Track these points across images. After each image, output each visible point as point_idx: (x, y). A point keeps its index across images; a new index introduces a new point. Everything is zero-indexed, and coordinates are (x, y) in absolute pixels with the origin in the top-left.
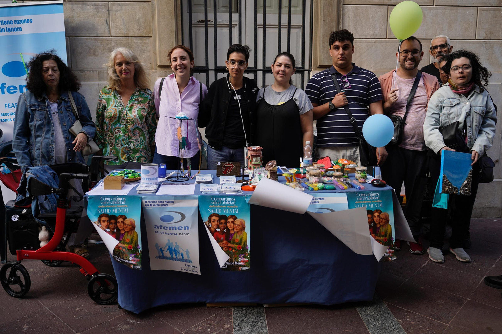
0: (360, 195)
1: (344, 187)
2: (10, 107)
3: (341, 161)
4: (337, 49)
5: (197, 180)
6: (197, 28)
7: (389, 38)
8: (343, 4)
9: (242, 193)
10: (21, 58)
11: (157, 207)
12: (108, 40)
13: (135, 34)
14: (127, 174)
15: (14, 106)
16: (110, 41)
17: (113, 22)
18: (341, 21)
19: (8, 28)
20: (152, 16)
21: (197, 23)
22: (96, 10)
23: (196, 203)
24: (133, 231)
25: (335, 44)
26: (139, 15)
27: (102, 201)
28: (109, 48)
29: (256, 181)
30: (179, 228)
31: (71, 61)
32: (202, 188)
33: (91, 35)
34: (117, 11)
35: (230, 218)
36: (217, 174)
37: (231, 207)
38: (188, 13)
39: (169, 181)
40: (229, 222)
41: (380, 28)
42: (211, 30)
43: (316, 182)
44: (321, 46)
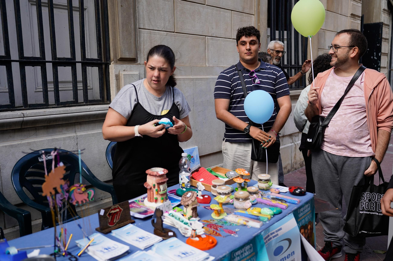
0: (300, 211)
4: (244, 44)
7: (177, 32)
25: (242, 40)
41: (169, 21)
44: (121, 35)
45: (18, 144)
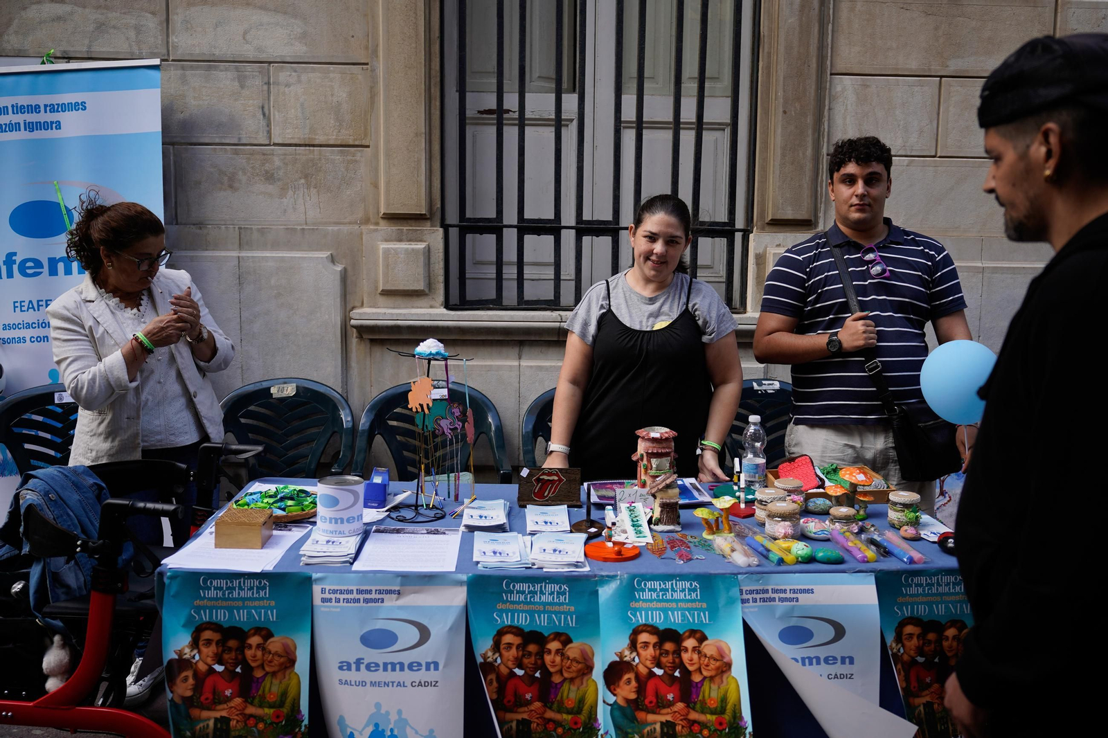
0: (912, 580)
1: (866, 557)
2: (23, 309)
3: (847, 476)
4: (849, 182)
5: (466, 520)
6: (479, 128)
7: (943, 155)
8: (831, 74)
9: (587, 569)
10: (56, 193)
11: (352, 604)
12: (265, 152)
13: (329, 139)
14: (282, 499)
15: (33, 308)
16: (270, 155)
17: (279, 111)
18: (826, 113)
19: (29, 123)
20: (371, 97)
21: (479, 115)
22: (239, 82)
23: (459, 597)
24: (288, 672)
25: (846, 172)
26: (341, 94)
27: (204, 589)
28: (267, 172)
29: (622, 528)
30: (411, 667)
31: (176, 203)
32: (479, 551)
33: (224, 141)
34: (287, 85)
35: (554, 640)
36: (519, 499)
37: (556, 608)
38: (457, 91)
39: (393, 519)
40: (549, 652)
41: (921, 132)
42: (511, 133)
43: (786, 537)
44: (777, 172)
45: (551, 367)
